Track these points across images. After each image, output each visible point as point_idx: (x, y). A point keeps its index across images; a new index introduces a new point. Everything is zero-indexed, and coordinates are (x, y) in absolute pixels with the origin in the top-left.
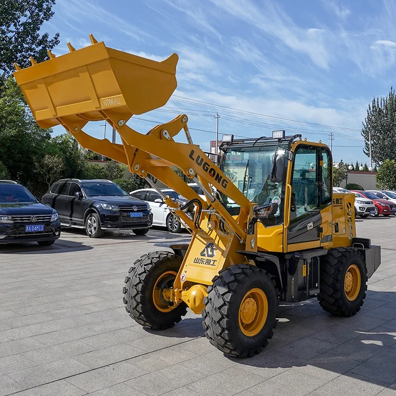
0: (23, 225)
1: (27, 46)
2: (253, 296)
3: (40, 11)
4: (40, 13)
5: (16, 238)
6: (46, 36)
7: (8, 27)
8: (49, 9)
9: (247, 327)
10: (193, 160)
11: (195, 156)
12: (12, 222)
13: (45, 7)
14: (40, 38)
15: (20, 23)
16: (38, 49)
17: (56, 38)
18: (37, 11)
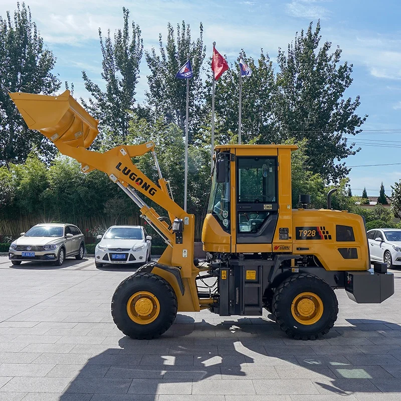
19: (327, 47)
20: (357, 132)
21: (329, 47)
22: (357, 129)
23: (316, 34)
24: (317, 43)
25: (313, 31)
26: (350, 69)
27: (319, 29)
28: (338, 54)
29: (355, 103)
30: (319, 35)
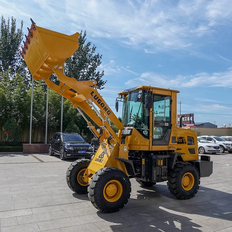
0: (77, 150)
1: (91, 77)
3: (96, 62)
4: (96, 63)
5: (75, 156)
6: (99, 72)
7: (84, 70)
8: (99, 61)
12: (73, 149)
13: (98, 60)
14: (96, 73)
15: (88, 68)
16: (96, 78)
17: (103, 73)
18: (95, 62)
19: (89, 44)
20: (102, 88)
21: (90, 44)
22: (102, 87)
23: (84, 37)
24: (84, 42)
25: (82, 36)
26: (101, 57)
27: (85, 35)
28: (94, 49)
29: (101, 74)
30: (85, 38)
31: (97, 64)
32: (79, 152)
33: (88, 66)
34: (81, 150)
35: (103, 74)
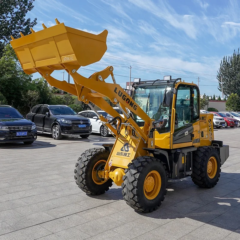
0: (15, 132)
1: (18, 26)
2: (152, 175)
4: (26, 6)
5: (10, 140)
6: (29, 20)
7: (7, 14)
8: (31, 4)
9: (149, 194)
10: (117, 93)
11: (117, 91)
12: (8, 130)
13: (29, 2)
14: (26, 21)
15: (14, 12)
16: (24, 28)
17: (35, 21)
18: (24, 5)
31: (27, 8)
32: (18, 134)
33: (13, 9)
34: (20, 131)
35: (36, 23)
